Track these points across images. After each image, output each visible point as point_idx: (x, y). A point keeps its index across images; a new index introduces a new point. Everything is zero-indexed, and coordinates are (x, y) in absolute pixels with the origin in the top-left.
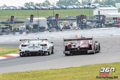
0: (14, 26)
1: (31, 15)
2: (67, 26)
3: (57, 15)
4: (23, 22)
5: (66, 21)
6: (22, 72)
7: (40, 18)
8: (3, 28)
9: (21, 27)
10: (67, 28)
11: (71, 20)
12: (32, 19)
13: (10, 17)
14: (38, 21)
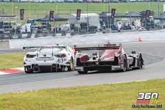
0: (54, 25)
1: (78, 10)
2: (127, 25)
3: (113, 10)
4: (66, 20)
5: (126, 19)
6: (65, 89)
7: (89, 14)
8: (39, 28)
9: (64, 26)
10: (127, 28)
11: (132, 17)
12: (78, 15)
13: (49, 13)
14: (88, 18)
